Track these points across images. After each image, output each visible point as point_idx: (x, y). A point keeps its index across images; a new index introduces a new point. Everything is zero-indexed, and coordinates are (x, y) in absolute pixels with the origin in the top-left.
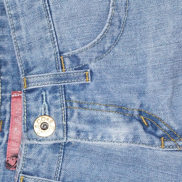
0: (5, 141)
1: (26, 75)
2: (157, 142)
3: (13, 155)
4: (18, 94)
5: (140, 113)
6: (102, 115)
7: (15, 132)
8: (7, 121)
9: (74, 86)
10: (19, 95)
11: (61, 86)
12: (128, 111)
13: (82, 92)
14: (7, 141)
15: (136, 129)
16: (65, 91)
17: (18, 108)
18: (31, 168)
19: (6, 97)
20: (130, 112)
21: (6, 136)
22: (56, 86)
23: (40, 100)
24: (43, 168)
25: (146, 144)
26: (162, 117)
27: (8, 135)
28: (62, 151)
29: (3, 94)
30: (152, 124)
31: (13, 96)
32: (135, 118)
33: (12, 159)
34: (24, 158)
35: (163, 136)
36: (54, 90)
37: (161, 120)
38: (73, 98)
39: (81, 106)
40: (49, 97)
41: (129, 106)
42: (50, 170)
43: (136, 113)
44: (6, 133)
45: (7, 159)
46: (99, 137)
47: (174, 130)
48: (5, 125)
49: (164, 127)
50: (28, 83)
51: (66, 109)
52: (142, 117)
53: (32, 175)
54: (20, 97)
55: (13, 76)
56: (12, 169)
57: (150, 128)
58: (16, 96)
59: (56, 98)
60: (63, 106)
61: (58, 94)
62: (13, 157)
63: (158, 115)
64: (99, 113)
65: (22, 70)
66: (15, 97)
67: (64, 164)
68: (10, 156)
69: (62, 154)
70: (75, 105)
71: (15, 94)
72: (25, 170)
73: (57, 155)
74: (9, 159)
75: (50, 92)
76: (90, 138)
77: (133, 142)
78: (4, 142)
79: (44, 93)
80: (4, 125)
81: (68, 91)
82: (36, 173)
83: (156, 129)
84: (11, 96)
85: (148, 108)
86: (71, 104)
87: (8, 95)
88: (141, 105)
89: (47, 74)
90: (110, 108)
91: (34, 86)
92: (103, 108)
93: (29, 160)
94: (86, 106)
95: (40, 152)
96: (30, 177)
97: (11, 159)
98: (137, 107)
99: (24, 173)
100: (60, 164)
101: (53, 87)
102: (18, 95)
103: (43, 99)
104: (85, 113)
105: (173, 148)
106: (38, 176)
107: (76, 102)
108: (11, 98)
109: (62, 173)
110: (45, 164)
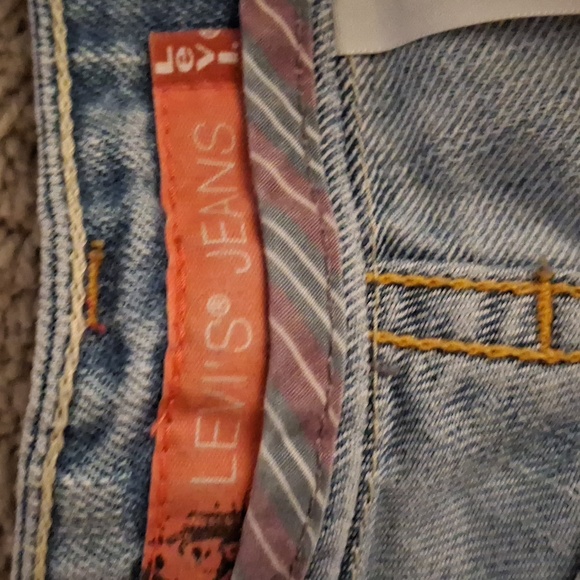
0: (137, 413)
3: (199, 522)
4: (198, 55)
7: (217, 335)
8: (140, 246)
10: (208, 58)
14: (152, 410)
19: (109, 78)
21: (140, 367)
27: (159, 354)
31: (163, 68)
33: (197, 553)
44: (142, 338)
45: (149, 552)
48: (128, 275)
58: (185, 68)
62: (198, 534)
66: (176, 78)
68: (173, 527)
71: (182, 52)
74: (169, 553)
78: (125, 418)
80: (116, 278)
84: (147, 69)
87: (123, 59)
97: (189, 549)
102: (203, 63)
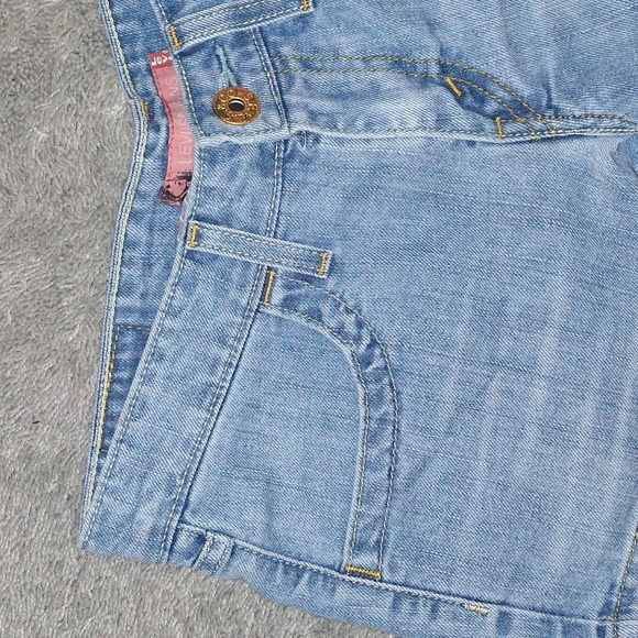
1: (170, 20)
2: (488, 125)
3: (180, 175)
4: (163, 59)
5: (444, 69)
6: (359, 79)
9: (282, 26)
10: (166, 59)
11: (254, 30)
12: (415, 67)
13: (303, 36)
15: (439, 101)
16: (265, 39)
17: (172, 86)
18: (213, 208)
19: (139, 70)
20: (420, 69)
22: (242, 32)
23: (216, 66)
24: (241, 209)
25: (465, 132)
26: (494, 71)
28: (280, 172)
29: (131, 65)
30: (472, 91)
31: (154, 64)
32: (432, 80)
33: (179, 184)
34: (198, 186)
35: (499, 113)
36: (241, 39)
37: (493, 77)
38: (286, 50)
39: (306, 65)
40: (234, 56)
41: (417, 54)
42: (255, 213)
43: (434, 70)
45: (166, 184)
46: (360, 123)
47: (522, 97)
49: (501, 93)
50: (180, 36)
51: (276, 74)
52: (448, 80)
53: (216, 223)
54: (169, 64)
55: (142, 21)
56: (172, 203)
57: (469, 100)
58: (160, 63)
59: (248, 56)
60: (268, 69)
61: (251, 48)
62: (181, 178)
63: (484, 69)
64: (352, 77)
65: (161, 11)
66: (158, 66)
67: (285, 202)
68: (173, 176)
69: (280, 180)
70: (293, 64)
71: (158, 58)
72: (200, 211)
73: (270, 181)
74: (171, 183)
75: (233, 47)
76: (340, 126)
77: (437, 129)
79: (220, 52)
81: (272, 39)
82: (226, 220)
83: (482, 100)
84: (148, 65)
85: (459, 56)
86: (284, 62)
87: (142, 63)
88: (442, 50)
89: (217, 8)
90: (375, 63)
91: (195, 38)
92: (359, 64)
93: (208, 191)
94: (319, 65)
95: (232, 174)
96: (212, 226)
97: (177, 182)
98: (434, 54)
99: (197, 218)
100: (278, 202)
101: (237, 34)
102: (164, 61)
103: (220, 63)
104: (320, 79)
105: (522, 136)
106: (230, 226)
107: (295, 57)
108: (150, 70)
109: (282, 221)
110: (244, 200)
